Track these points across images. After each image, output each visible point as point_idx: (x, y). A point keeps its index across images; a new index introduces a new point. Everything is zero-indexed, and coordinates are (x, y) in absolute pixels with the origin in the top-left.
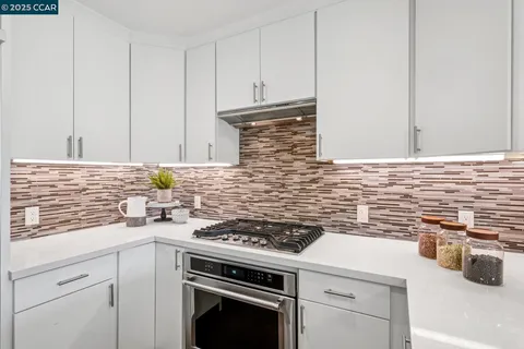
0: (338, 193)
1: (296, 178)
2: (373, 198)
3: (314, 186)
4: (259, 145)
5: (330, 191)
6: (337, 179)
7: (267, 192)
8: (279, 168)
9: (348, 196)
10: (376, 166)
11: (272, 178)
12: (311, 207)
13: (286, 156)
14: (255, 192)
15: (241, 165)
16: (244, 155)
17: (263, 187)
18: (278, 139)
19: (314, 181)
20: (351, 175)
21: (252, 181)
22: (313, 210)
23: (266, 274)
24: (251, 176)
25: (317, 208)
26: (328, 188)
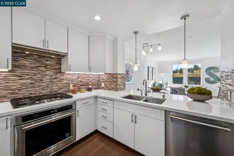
1: (48, 77)
2: (74, 82)
3: (56, 80)
5: (61, 82)
6: (64, 77)
7: (31, 84)
8: (39, 74)
9: (67, 82)
10: (75, 74)
11: (36, 77)
12: (54, 87)
13: (43, 69)
14: (22, 84)
15: (13, 71)
16: (14, 66)
19: (56, 78)
20: (68, 76)
21: (21, 79)
24: (20, 76)
25: (57, 87)
26: (61, 80)
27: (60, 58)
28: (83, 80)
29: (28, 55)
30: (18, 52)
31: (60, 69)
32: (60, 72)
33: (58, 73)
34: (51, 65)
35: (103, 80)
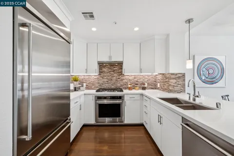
0: (124, 81)
1: (115, 78)
2: (131, 82)
4: (105, 70)
6: (124, 78)
7: (107, 81)
8: (110, 75)
9: (126, 81)
10: (132, 75)
11: (109, 78)
13: (112, 73)
14: (104, 81)
15: (100, 75)
16: (100, 72)
17: (106, 80)
18: (110, 69)
19: (119, 79)
20: (127, 77)
21: (103, 79)
22: (119, 85)
23: (117, 97)
24: (103, 77)
26: (122, 80)
27: (120, 64)
28: (138, 80)
29: (106, 66)
30: (101, 65)
31: (121, 72)
32: (122, 74)
33: (120, 75)
34: (116, 70)
35: (159, 81)
